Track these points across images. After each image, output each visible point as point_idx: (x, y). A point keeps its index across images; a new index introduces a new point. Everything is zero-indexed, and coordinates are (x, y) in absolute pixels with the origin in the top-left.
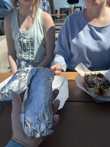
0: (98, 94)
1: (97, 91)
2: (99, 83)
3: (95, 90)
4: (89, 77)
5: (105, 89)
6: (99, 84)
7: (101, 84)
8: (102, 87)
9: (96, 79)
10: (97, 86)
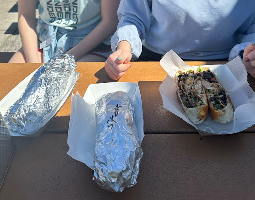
0: (204, 119)
1: (203, 113)
2: (207, 96)
3: (199, 111)
4: (188, 81)
5: (217, 109)
6: (205, 98)
7: (209, 97)
8: (211, 106)
9: (200, 85)
10: (201, 104)
